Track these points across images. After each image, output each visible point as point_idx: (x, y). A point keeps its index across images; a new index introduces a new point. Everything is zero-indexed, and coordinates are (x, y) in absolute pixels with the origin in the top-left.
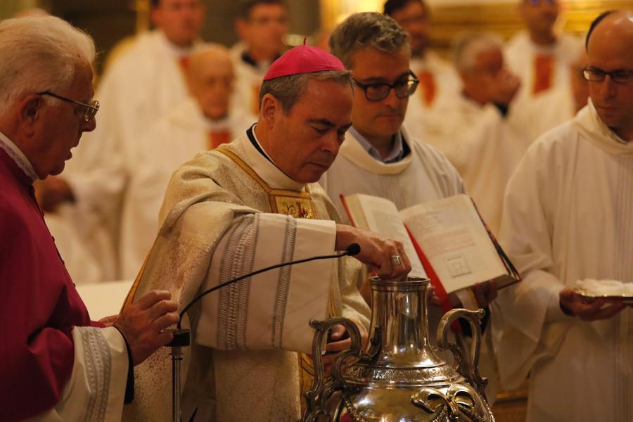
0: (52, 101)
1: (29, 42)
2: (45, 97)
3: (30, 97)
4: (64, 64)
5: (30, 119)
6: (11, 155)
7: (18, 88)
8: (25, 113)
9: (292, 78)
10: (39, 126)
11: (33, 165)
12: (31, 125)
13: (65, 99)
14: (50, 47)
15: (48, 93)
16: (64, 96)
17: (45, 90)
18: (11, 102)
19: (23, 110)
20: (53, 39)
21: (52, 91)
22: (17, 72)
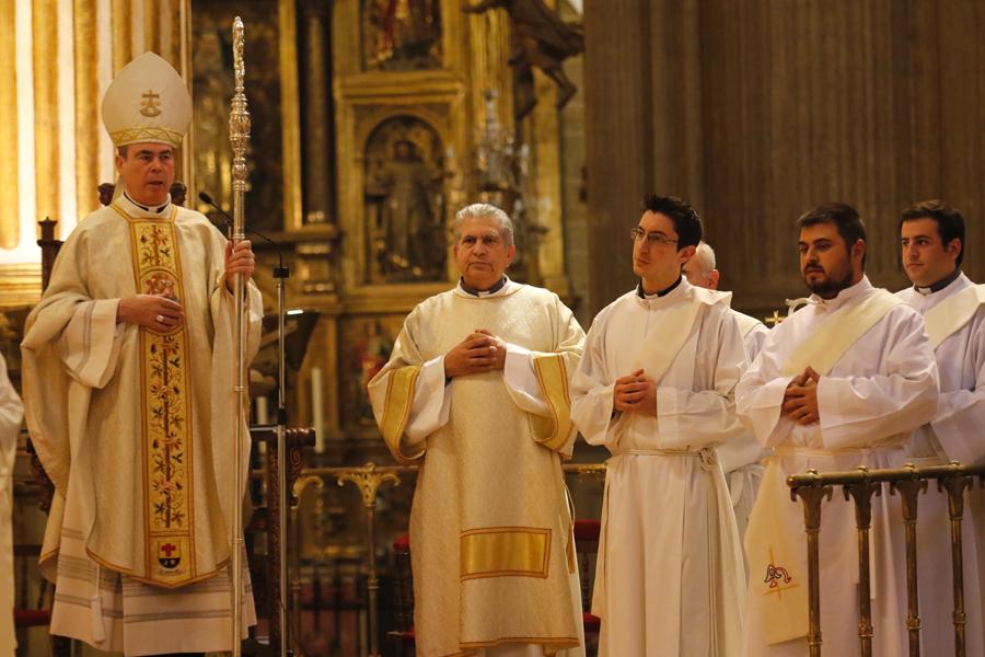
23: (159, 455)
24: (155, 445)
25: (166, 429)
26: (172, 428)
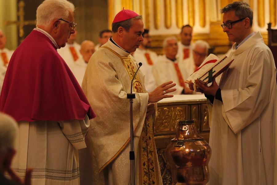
0: (62, 22)
1: (56, 3)
2: (60, 20)
3: (56, 20)
4: (66, 10)
5: (56, 28)
6: (51, 39)
7: (52, 18)
8: (54, 26)
9: (128, 20)
10: (58, 30)
11: (57, 43)
12: (56, 29)
13: (66, 21)
14: (62, 5)
15: (61, 19)
16: (66, 20)
17: (60, 18)
18: (50, 22)
19: (54, 25)
20: (62, 3)
21: (62, 19)
22: (51, 13)
23: (146, 169)
24: (144, 164)
25: (148, 156)
26: (150, 155)
